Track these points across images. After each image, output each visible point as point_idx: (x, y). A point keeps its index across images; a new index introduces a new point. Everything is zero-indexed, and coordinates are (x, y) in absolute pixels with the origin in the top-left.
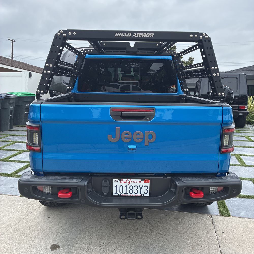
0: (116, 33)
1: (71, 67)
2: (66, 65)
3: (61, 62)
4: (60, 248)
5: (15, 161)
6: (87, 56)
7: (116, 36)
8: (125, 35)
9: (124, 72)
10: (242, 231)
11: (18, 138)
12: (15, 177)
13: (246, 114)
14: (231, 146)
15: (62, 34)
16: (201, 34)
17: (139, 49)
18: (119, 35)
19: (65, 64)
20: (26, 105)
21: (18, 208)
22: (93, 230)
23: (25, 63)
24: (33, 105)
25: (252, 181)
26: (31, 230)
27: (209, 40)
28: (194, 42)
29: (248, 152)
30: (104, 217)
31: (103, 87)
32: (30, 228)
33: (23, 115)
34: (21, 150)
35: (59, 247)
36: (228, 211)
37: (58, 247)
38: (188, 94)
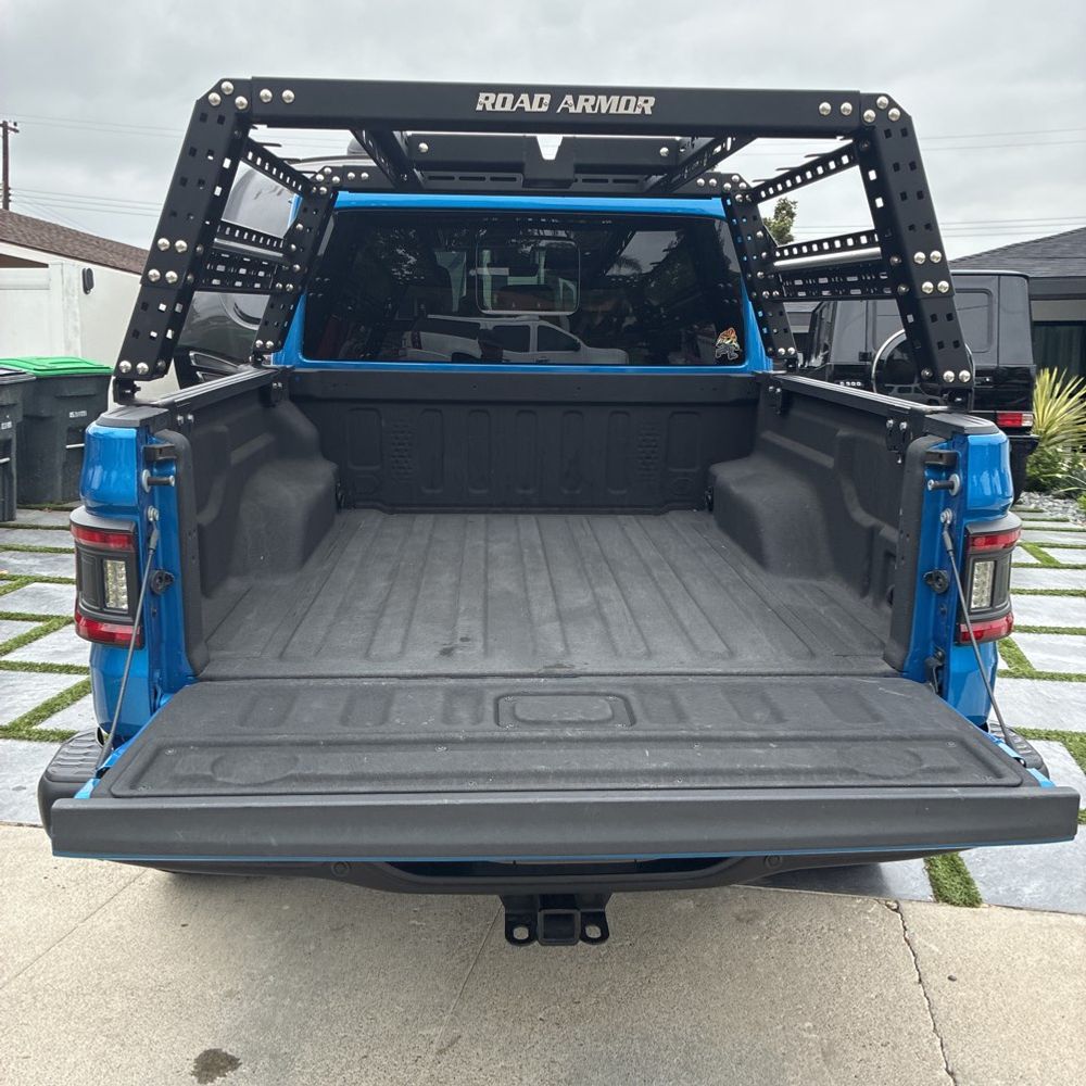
0: (482, 96)
1: (270, 248)
2: (248, 242)
3: (228, 229)
4: (239, 1069)
5: (25, 664)
6: (344, 197)
7: (479, 108)
8: (522, 102)
9: (507, 269)
10: (1036, 969)
11: (37, 561)
12: (30, 739)
13: (1028, 447)
14: (1000, 609)
15: (228, 99)
16: (870, 100)
17: (579, 169)
18: (493, 105)
19: (245, 237)
20: (72, 415)
21: (43, 881)
22: (382, 980)
23: (62, 228)
24: (103, 430)
25: (1065, 744)
26: (105, 984)
27: (905, 127)
28: (833, 136)
29: (1039, 613)
30: (429, 918)
31: (410, 333)
32: (101, 977)
33: (59, 459)
34: (52, 617)
35: (232, 1063)
36: (968, 882)
37: (230, 1063)
38: (793, 371)
